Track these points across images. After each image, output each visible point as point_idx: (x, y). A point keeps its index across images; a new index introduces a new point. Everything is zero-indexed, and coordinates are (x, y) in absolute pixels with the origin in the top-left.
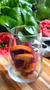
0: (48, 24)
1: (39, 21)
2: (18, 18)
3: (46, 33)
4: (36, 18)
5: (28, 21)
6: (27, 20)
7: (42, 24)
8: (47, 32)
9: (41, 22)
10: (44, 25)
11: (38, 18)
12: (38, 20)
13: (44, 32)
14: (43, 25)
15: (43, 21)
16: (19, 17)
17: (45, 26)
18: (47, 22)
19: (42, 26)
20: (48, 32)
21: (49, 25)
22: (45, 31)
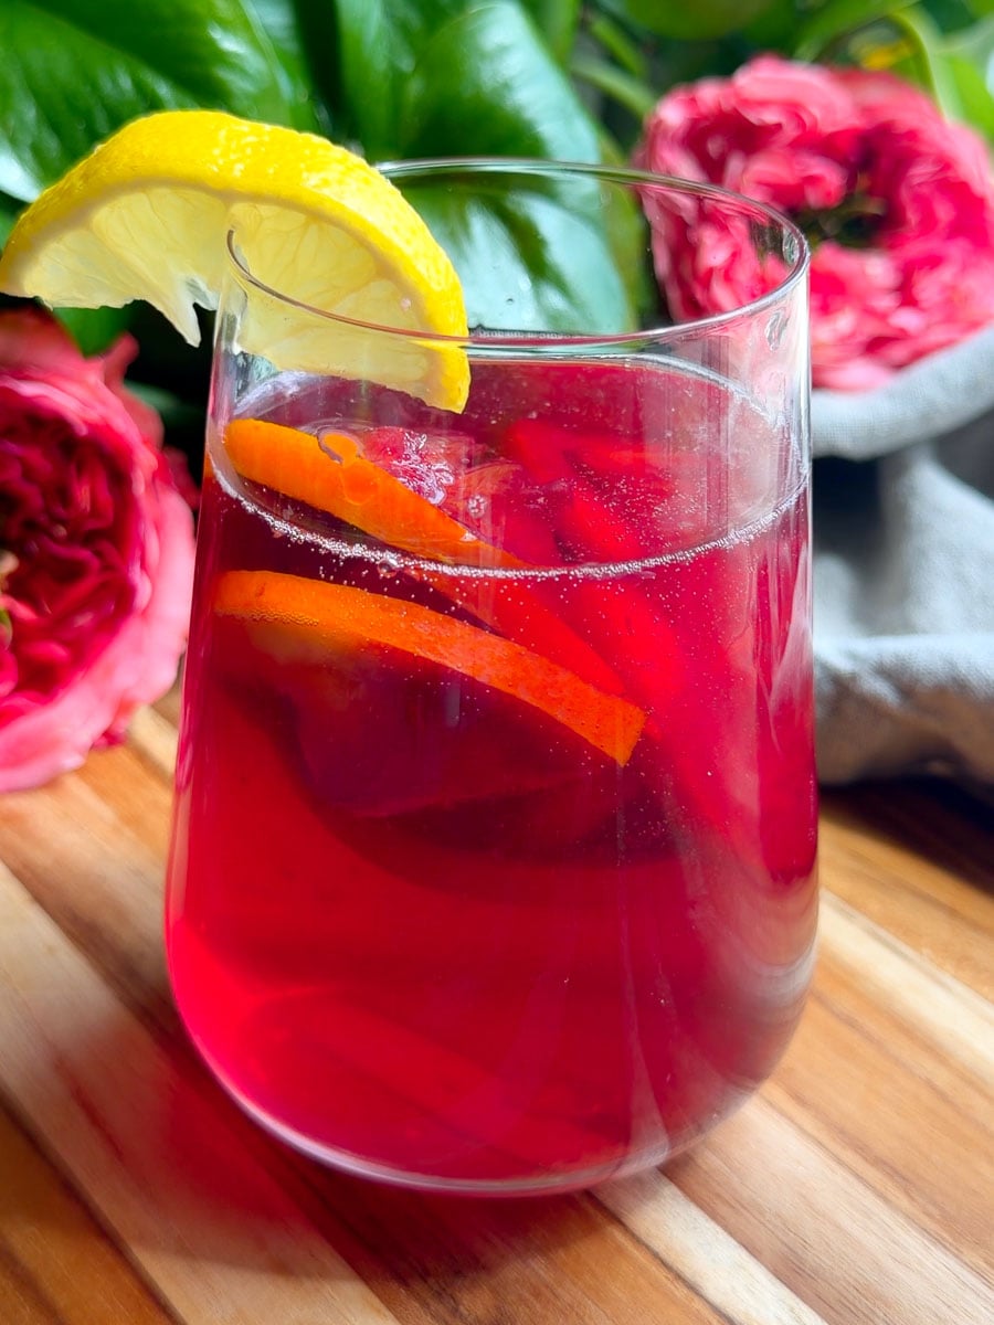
0: (797, 145)
1: (630, 92)
2: (229, 44)
4: (582, 26)
5: (415, 88)
6: (398, 80)
7: (694, 139)
9: (672, 113)
10: (735, 165)
11: (601, 28)
12: (613, 60)
13: (721, 295)
14: (714, 170)
15: (710, 93)
16: (243, 26)
17: (750, 179)
18: (794, 109)
21: (818, 167)
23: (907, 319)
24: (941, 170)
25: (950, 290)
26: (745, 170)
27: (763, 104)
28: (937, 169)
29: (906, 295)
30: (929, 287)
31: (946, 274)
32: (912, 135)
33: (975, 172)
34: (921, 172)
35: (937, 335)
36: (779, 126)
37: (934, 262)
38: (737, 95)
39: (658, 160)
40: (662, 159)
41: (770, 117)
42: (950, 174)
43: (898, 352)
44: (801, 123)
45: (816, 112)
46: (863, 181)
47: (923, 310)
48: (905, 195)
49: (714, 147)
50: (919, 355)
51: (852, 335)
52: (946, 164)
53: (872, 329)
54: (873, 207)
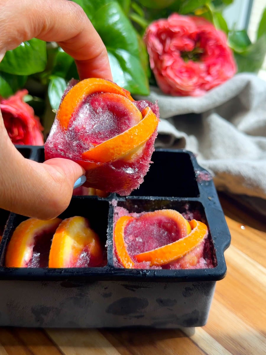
0: (183, 36)
1: (141, 21)
3: (178, 81)
7: (158, 35)
8: (181, 72)
9: (153, 28)
10: (168, 42)
13: (170, 73)
14: (163, 42)
15: (162, 23)
17: (171, 44)
18: (182, 28)
19: (159, 46)
20: (185, 75)
21: (188, 42)
22: (172, 67)
23: (209, 78)
24: (216, 42)
25: (218, 71)
26: (171, 42)
27: (175, 26)
28: (215, 42)
29: (209, 73)
30: (214, 70)
31: (217, 67)
32: (209, 33)
33: (224, 42)
34: (211, 43)
35: (216, 82)
36: (179, 32)
37: (214, 64)
38: (169, 24)
39: (150, 40)
40: (151, 40)
41: (176, 30)
42: (218, 43)
43: (207, 87)
44: (184, 31)
45: (187, 28)
46: (198, 44)
47: (212, 76)
48: (208, 48)
49: (163, 37)
50: (211, 88)
51: (196, 83)
52: (217, 40)
53: (201, 81)
54: (200, 51)
